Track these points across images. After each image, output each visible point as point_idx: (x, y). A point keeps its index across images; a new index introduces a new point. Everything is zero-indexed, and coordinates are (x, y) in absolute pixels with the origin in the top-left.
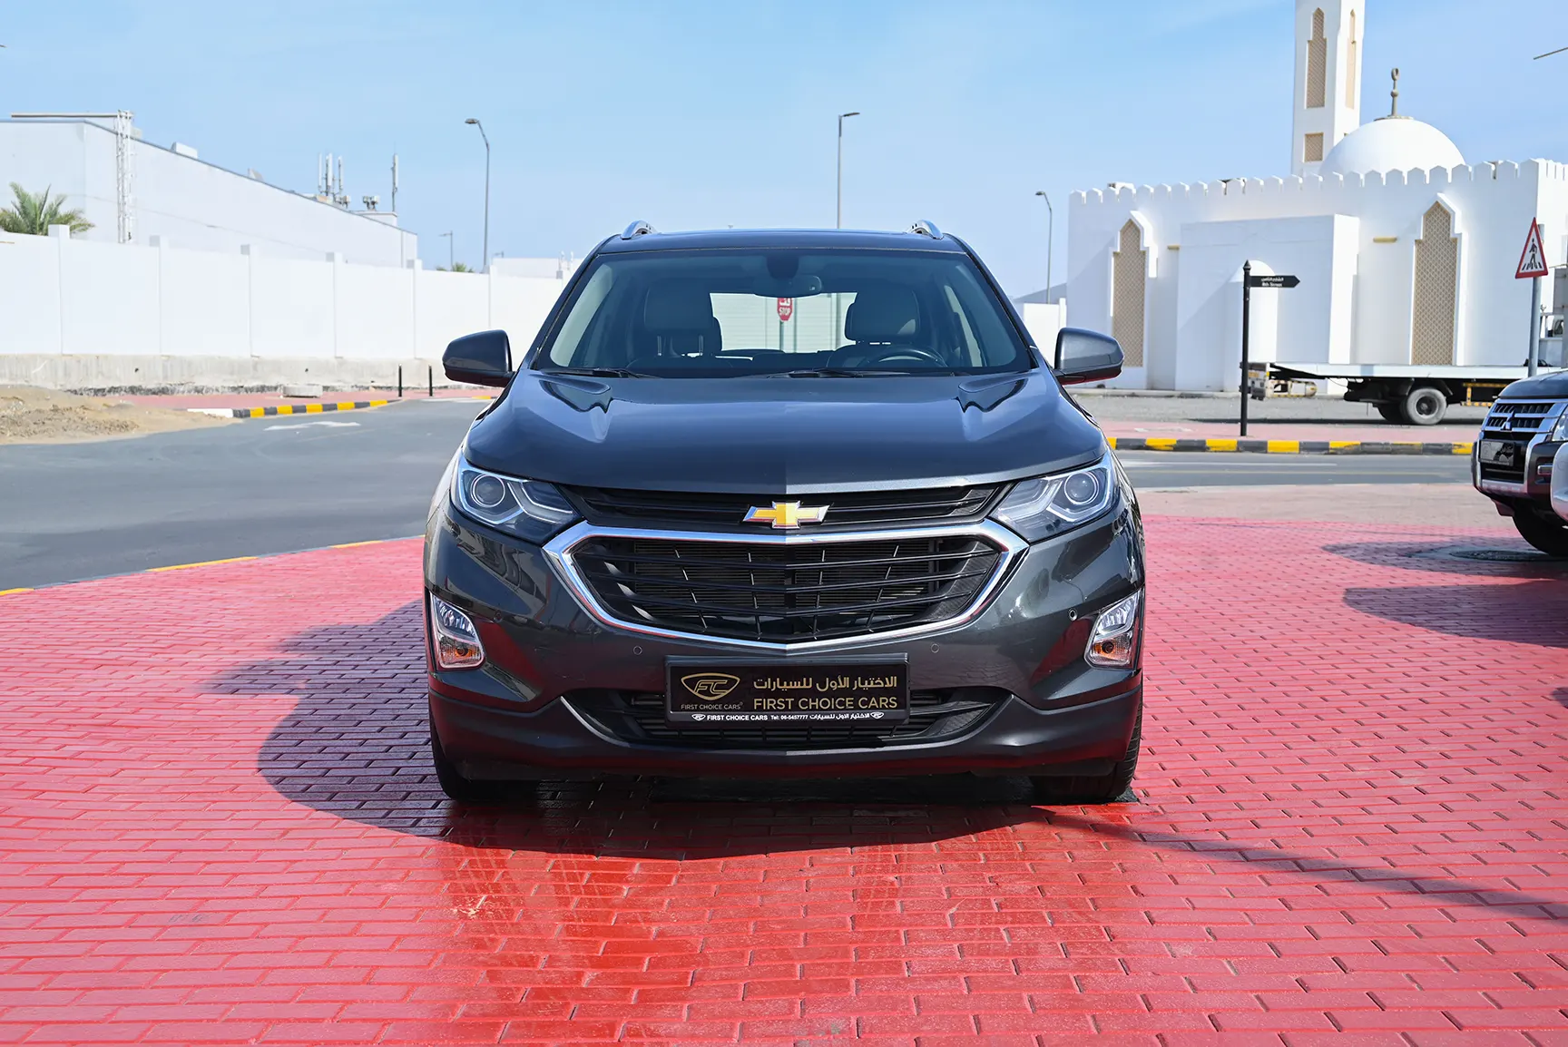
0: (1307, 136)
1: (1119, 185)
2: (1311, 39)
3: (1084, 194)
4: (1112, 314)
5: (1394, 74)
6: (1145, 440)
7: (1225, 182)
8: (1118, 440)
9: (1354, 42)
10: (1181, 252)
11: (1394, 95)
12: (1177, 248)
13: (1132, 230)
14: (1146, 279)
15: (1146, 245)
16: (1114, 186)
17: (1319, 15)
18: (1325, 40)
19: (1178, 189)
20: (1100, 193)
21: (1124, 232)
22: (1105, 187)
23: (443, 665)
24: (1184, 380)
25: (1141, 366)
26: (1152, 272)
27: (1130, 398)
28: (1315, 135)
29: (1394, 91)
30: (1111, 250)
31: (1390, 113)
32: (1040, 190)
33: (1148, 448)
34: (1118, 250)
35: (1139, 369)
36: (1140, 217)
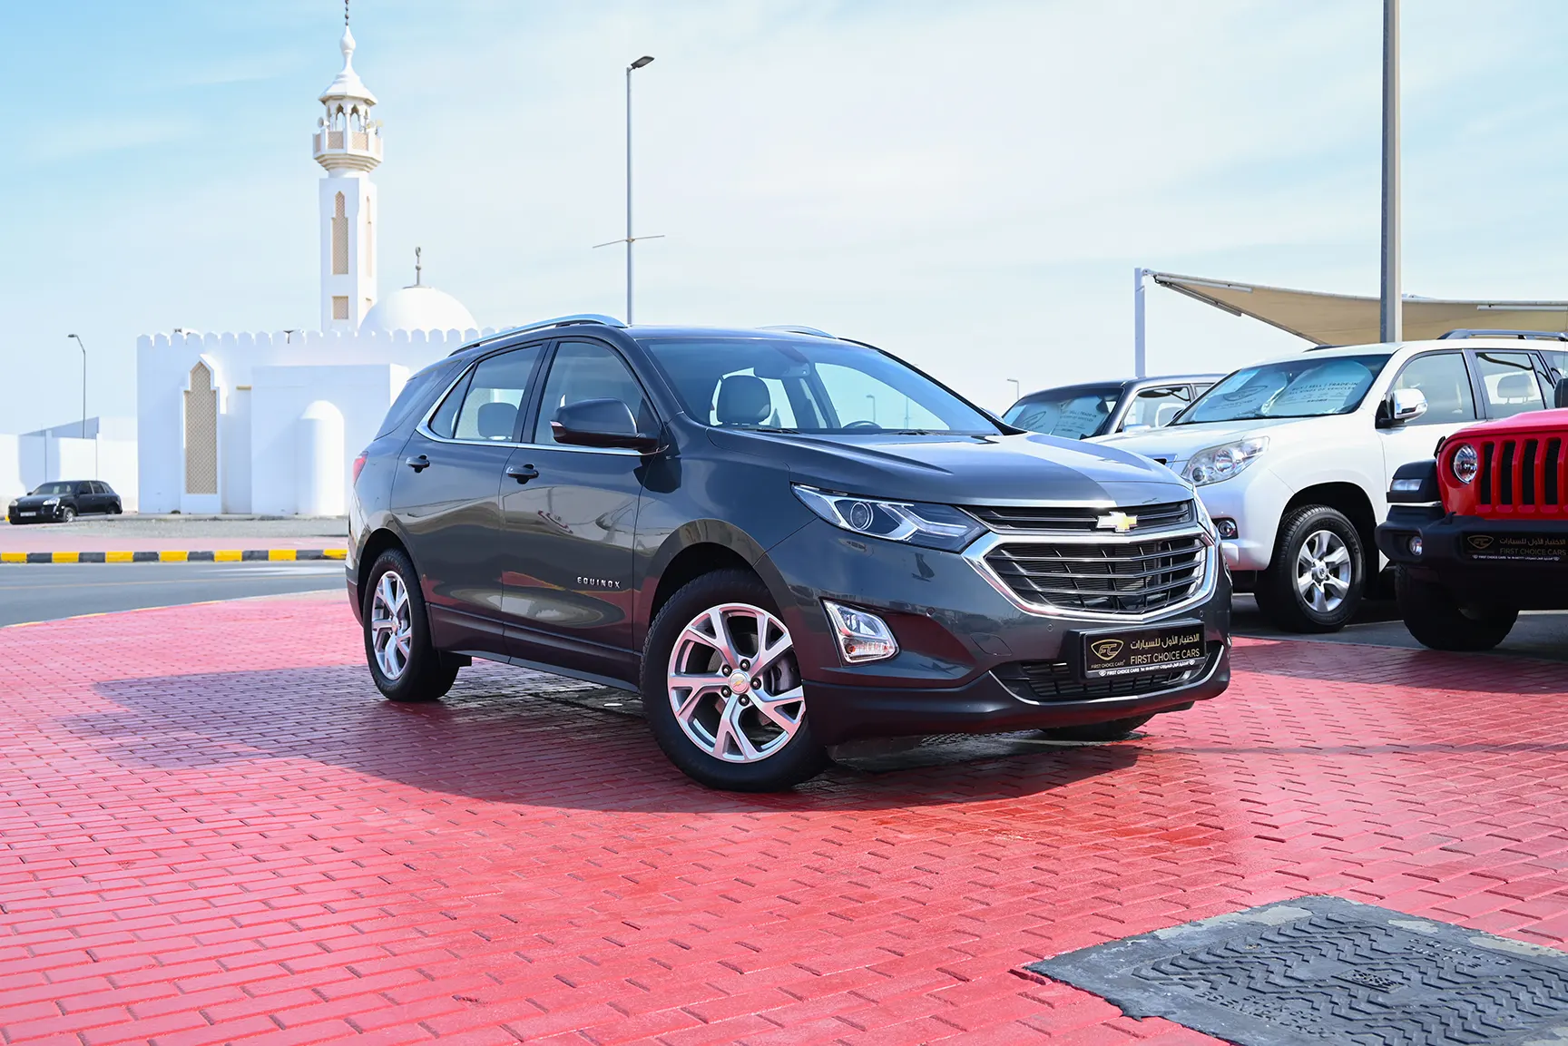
0: (335, 298)
1: (184, 332)
2: (334, 216)
3: (152, 338)
4: (184, 446)
5: (418, 251)
6: (322, 551)
7: (289, 332)
8: (298, 552)
9: (370, 223)
10: (252, 392)
11: (418, 269)
12: (249, 389)
13: (202, 371)
14: (217, 415)
15: (216, 385)
16: (180, 331)
17: (340, 197)
18: (347, 219)
19: (245, 336)
20: (169, 338)
21: (194, 372)
22: (172, 332)
23: (848, 660)
24: (260, 505)
25: (216, 492)
26: (223, 409)
27: (211, 522)
28: (341, 298)
29: (419, 265)
30: (183, 389)
31: (416, 283)
32: (71, 333)
33: (327, 558)
34: (189, 389)
35: (213, 495)
36: (210, 360)
